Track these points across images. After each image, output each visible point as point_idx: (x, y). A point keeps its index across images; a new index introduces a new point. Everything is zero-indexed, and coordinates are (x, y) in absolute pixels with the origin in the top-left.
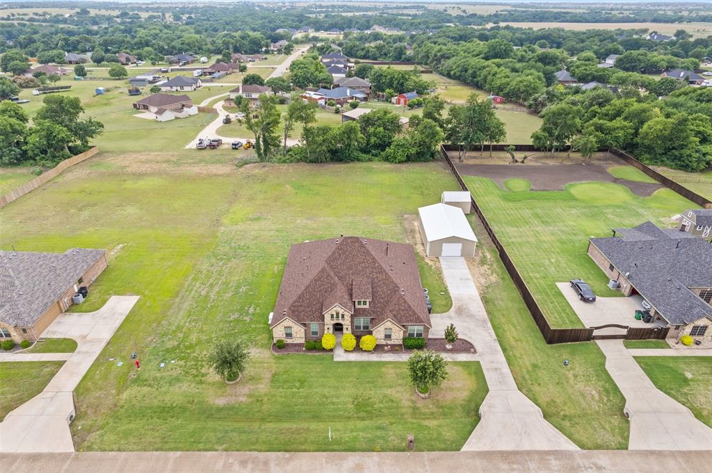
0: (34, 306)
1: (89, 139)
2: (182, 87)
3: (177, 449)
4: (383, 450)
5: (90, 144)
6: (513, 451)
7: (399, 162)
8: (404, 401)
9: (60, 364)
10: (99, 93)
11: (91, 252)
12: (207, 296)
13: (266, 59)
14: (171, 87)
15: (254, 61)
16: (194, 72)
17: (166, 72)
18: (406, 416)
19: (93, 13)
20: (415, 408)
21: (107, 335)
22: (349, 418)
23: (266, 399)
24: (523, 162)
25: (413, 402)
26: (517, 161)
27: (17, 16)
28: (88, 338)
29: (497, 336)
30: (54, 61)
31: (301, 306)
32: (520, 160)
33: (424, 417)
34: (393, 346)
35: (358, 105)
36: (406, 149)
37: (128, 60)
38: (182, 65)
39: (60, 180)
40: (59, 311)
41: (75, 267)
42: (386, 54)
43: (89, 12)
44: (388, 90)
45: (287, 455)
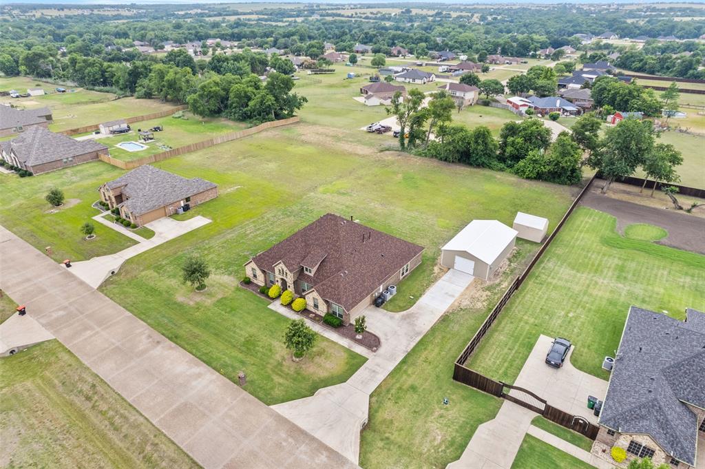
0: (147, 205)
1: (296, 109)
2: (414, 80)
3: (132, 312)
4: (224, 375)
5: (294, 114)
6: (304, 431)
7: (528, 178)
8: (278, 355)
9: (136, 243)
10: (350, 77)
11: (207, 183)
12: (248, 235)
13: (525, 63)
14: (405, 78)
15: (511, 64)
16: (440, 68)
17: (421, 65)
18: (269, 366)
19: (414, 12)
20: (280, 364)
21: (171, 237)
22: (234, 346)
23: (203, 309)
24: (689, 211)
25: (284, 359)
26: (681, 208)
27: (359, 15)
28: (162, 235)
29: (413, 350)
30: (345, 50)
31: (268, 256)
32: (685, 207)
33: (280, 373)
34: (317, 315)
35: (558, 118)
36: (538, 166)
37: (399, 52)
38: (441, 61)
39: (256, 136)
40: (164, 214)
41: (189, 189)
42: (668, 68)
43: (411, 11)
44: (606, 107)
45: (173, 345)
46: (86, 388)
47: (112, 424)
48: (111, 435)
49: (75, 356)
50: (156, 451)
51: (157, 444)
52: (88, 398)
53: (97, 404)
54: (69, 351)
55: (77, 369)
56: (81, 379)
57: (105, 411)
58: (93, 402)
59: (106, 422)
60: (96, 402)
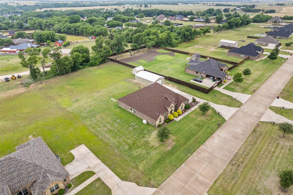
4: (216, 130)
8: (204, 120)
9: (99, 179)
18: (208, 122)
20: (207, 120)
22: (200, 130)
23: (178, 139)
24: (134, 55)
34: (184, 110)
44: (48, 41)
46: (235, 168)
47: (247, 155)
48: (250, 155)
49: (218, 178)
50: (252, 142)
51: (249, 141)
52: (239, 166)
53: (240, 162)
54: (215, 182)
55: (225, 174)
56: (231, 171)
57: (243, 158)
58: (240, 164)
59: (247, 157)
60: (240, 163)
